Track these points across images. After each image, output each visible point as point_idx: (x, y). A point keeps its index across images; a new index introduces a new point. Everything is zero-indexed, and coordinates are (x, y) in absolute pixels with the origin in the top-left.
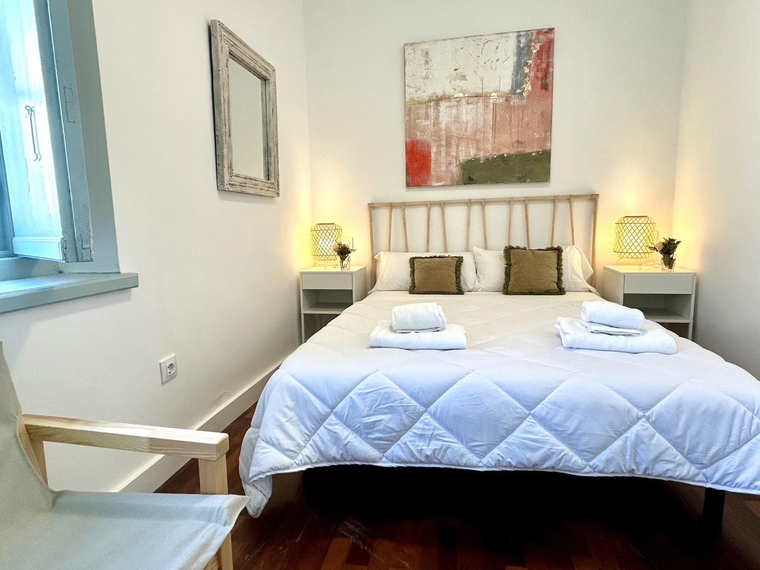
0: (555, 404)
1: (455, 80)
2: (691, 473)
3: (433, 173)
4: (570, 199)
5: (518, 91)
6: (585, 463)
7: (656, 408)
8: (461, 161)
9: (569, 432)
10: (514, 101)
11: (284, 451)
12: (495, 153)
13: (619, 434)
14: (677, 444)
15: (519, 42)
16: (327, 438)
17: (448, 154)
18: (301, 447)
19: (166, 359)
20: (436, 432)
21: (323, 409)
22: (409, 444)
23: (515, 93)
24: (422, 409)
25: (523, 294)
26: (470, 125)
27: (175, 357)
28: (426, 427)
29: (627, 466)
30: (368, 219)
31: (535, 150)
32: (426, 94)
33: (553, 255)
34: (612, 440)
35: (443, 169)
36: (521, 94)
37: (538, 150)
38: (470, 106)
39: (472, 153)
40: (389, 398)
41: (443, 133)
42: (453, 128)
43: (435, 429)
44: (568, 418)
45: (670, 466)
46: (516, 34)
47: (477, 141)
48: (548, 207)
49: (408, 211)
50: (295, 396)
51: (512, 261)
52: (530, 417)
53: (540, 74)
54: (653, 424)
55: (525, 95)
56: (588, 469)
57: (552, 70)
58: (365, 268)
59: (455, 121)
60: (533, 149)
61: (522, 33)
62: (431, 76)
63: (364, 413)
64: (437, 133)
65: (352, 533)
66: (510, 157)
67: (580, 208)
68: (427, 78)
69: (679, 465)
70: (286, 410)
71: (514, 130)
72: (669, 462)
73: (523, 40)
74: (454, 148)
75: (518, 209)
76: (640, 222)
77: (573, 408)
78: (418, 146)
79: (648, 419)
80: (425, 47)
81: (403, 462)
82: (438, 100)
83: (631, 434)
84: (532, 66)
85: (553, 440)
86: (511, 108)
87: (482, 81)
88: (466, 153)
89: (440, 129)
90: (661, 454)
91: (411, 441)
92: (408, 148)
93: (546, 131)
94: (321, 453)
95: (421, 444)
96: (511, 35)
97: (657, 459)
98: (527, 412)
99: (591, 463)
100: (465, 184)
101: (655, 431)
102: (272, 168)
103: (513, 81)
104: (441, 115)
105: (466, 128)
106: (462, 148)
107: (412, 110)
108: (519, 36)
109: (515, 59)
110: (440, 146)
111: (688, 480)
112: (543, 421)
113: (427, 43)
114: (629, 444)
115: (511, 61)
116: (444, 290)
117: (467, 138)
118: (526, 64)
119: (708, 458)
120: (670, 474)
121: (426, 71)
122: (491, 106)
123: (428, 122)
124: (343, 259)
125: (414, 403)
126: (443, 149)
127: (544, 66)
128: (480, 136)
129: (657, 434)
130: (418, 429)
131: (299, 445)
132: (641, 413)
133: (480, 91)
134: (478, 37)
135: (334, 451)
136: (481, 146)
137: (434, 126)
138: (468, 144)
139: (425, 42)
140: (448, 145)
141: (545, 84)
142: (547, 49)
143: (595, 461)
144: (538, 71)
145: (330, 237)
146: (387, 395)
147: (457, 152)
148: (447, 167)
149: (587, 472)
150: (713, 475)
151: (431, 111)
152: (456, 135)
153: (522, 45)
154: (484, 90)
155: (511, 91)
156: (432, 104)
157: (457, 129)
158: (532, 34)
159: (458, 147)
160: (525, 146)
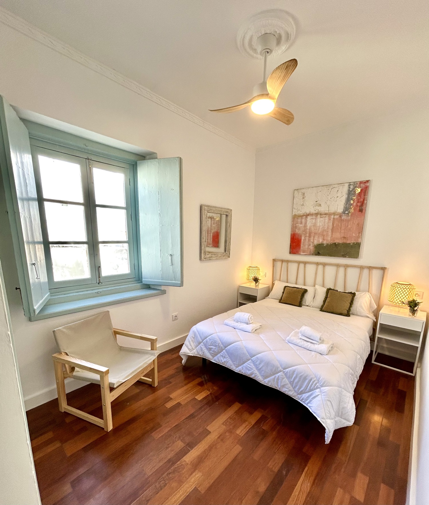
1: (315, 206)
3: (302, 248)
4: (370, 268)
5: (347, 212)
6: (263, 379)
7: (287, 370)
8: (315, 244)
10: (344, 217)
11: (189, 349)
12: (332, 242)
13: (274, 374)
14: (292, 383)
16: (200, 349)
17: (309, 240)
18: (193, 349)
19: (174, 314)
20: (226, 356)
21: (201, 340)
23: (345, 213)
24: (224, 348)
26: (321, 227)
27: (178, 314)
28: (224, 354)
29: (275, 385)
30: (272, 266)
31: (352, 242)
32: (301, 212)
33: (350, 296)
34: (271, 375)
35: (306, 247)
36: (348, 214)
37: (354, 242)
38: (322, 219)
39: (321, 241)
41: (308, 230)
42: (313, 229)
44: (260, 364)
45: (287, 390)
46: (348, 184)
47: (324, 236)
48: (357, 271)
49: (290, 264)
51: (328, 296)
52: (251, 360)
53: (359, 204)
54: (285, 375)
55: (350, 214)
56: (263, 382)
57: (366, 202)
59: (314, 226)
60: (351, 241)
61: (351, 183)
62: (305, 204)
63: (209, 345)
64: (305, 231)
66: (339, 244)
67: (376, 274)
68: (303, 205)
69: (290, 390)
70: (192, 338)
71: (343, 232)
72: (287, 388)
73: (352, 187)
74: (312, 238)
75: (341, 269)
76: (401, 287)
77: (261, 361)
78: (297, 236)
79: (284, 372)
80: (303, 191)
81: (218, 362)
82: (307, 215)
83: (277, 375)
84: (355, 200)
85: (255, 369)
86: (342, 220)
87: (329, 207)
88: (318, 240)
89: (307, 229)
90: (285, 385)
91: (219, 356)
92: (292, 236)
93: (359, 233)
94: (198, 353)
95: (222, 358)
96: (345, 184)
97: (283, 386)
98: (250, 358)
100: (316, 255)
102: (227, 248)
103: (344, 207)
104: (308, 222)
105: (319, 229)
106: (316, 238)
107: (295, 218)
108: (350, 185)
109: (347, 196)
112: (253, 362)
113: (305, 189)
115: (345, 197)
116: (294, 303)
117: (319, 234)
118: (352, 199)
121: (303, 202)
122: (332, 219)
123: (301, 225)
124: (256, 283)
125: (222, 346)
126: (307, 238)
127: (362, 200)
128: (325, 233)
130: (222, 354)
131: (193, 348)
132: (282, 370)
133: (327, 212)
134: (329, 186)
135: (200, 353)
136: (325, 238)
137: (304, 227)
138: (319, 236)
139: (303, 189)
140: (310, 236)
141: (361, 209)
142: (365, 191)
143: (265, 380)
144: (358, 202)
145: (253, 273)
146: (215, 341)
147: (314, 240)
148: (308, 246)
150: (301, 398)
151: (303, 220)
152: (313, 232)
153: (351, 189)
154: (329, 211)
155: (343, 212)
156: (304, 217)
158: (357, 184)
159: (314, 238)
160: (348, 240)
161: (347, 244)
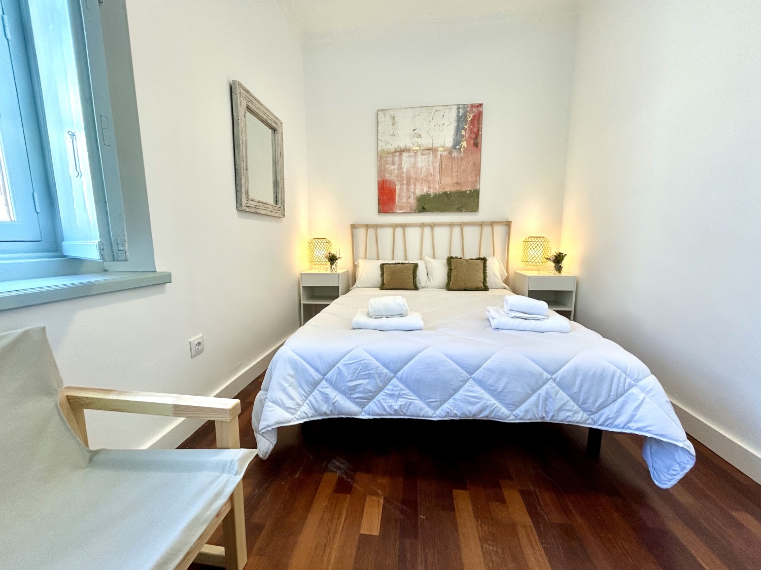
0: (488, 370)
1: (413, 138)
2: (584, 419)
3: (397, 203)
4: (492, 224)
5: (458, 147)
6: (510, 413)
7: (560, 372)
8: (417, 196)
9: (499, 391)
10: (455, 154)
11: (287, 409)
12: (441, 191)
13: (534, 391)
14: (574, 398)
15: (459, 112)
16: (319, 397)
17: (408, 190)
18: (300, 406)
19: (195, 339)
20: (402, 392)
21: (317, 376)
22: (382, 401)
23: (455, 149)
24: (392, 375)
25: (460, 290)
26: (424, 170)
27: (202, 337)
28: (395, 389)
29: (540, 415)
30: (351, 235)
31: (468, 189)
32: (393, 146)
33: (481, 263)
34: (530, 396)
35: (405, 201)
36: (460, 149)
37: (471, 189)
38: (424, 157)
39: (425, 190)
40: (367, 367)
41: (404, 175)
42: (412, 172)
43: (401, 390)
44: (498, 380)
46: (456, 107)
47: (429, 182)
48: (477, 229)
49: (379, 230)
50: (295, 366)
51: (453, 267)
52: (471, 379)
53: (473, 136)
54: (559, 384)
55: (462, 150)
56: (512, 417)
57: (481, 133)
58: (348, 271)
59: (412, 167)
60: (468, 188)
61: (460, 106)
62: (396, 134)
63: (349, 378)
64: (400, 176)
65: (339, 468)
66: (451, 193)
67: (499, 230)
68: (393, 135)
69: (576, 413)
70: (288, 378)
71: (454, 175)
72: (569, 411)
73: (461, 111)
74: (412, 186)
75: (457, 230)
76: (540, 241)
77: (503, 373)
78: (387, 183)
79: (554, 380)
80: (392, 113)
81: (377, 415)
82: (401, 151)
83: (542, 391)
84: (467, 129)
85: (487, 396)
86: (452, 159)
87: (433, 139)
88: (421, 189)
89: (403, 172)
90: (564, 404)
91: (383, 399)
92: (380, 185)
93: (476, 176)
94: (316, 410)
95: (391, 401)
96: (453, 107)
97: (560, 410)
98: (469, 376)
99: (514, 413)
100: (420, 212)
101: (559, 389)
102: (279, 196)
103: (454, 139)
104: (404, 162)
105: (421, 172)
106: (418, 186)
107: (382, 158)
108: (458, 108)
109: (456, 124)
110: (402, 184)
111: (581, 423)
112: (480, 383)
113: (394, 110)
114: (541, 398)
115: (454, 125)
116: (405, 287)
117: (422, 180)
118: (463, 128)
119: (595, 407)
120: (569, 419)
121: (392, 131)
122: (439, 157)
123: (394, 167)
124: (332, 264)
125: (386, 371)
126: (404, 187)
127: (475, 130)
128: (430, 178)
129: (561, 391)
130: (389, 390)
131: (298, 404)
132: (549, 376)
133: (431, 146)
134: (430, 107)
135: (325, 408)
136: (432, 185)
137: (398, 169)
138: (422, 183)
139: (392, 109)
140: (408, 184)
141: (476, 142)
142: (478, 119)
143: (517, 411)
144: (471, 133)
145: (323, 248)
146: (365, 365)
147: (415, 189)
148: (407, 199)
149: (511, 419)
150: (598, 419)
151: (397, 159)
152: (413, 177)
153: (460, 115)
154: (434, 146)
155: (452, 147)
156: (397, 154)
157: (414, 173)
158: (468, 107)
159: (415, 185)
160: (462, 187)
161: (462, 192)
